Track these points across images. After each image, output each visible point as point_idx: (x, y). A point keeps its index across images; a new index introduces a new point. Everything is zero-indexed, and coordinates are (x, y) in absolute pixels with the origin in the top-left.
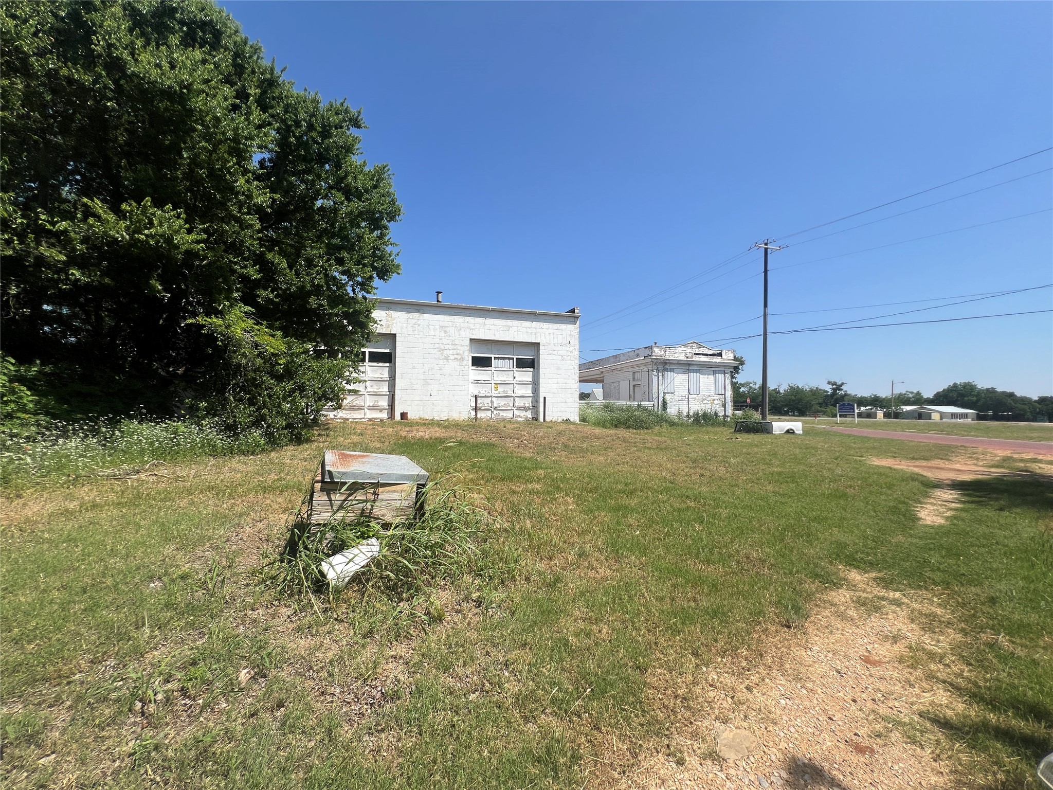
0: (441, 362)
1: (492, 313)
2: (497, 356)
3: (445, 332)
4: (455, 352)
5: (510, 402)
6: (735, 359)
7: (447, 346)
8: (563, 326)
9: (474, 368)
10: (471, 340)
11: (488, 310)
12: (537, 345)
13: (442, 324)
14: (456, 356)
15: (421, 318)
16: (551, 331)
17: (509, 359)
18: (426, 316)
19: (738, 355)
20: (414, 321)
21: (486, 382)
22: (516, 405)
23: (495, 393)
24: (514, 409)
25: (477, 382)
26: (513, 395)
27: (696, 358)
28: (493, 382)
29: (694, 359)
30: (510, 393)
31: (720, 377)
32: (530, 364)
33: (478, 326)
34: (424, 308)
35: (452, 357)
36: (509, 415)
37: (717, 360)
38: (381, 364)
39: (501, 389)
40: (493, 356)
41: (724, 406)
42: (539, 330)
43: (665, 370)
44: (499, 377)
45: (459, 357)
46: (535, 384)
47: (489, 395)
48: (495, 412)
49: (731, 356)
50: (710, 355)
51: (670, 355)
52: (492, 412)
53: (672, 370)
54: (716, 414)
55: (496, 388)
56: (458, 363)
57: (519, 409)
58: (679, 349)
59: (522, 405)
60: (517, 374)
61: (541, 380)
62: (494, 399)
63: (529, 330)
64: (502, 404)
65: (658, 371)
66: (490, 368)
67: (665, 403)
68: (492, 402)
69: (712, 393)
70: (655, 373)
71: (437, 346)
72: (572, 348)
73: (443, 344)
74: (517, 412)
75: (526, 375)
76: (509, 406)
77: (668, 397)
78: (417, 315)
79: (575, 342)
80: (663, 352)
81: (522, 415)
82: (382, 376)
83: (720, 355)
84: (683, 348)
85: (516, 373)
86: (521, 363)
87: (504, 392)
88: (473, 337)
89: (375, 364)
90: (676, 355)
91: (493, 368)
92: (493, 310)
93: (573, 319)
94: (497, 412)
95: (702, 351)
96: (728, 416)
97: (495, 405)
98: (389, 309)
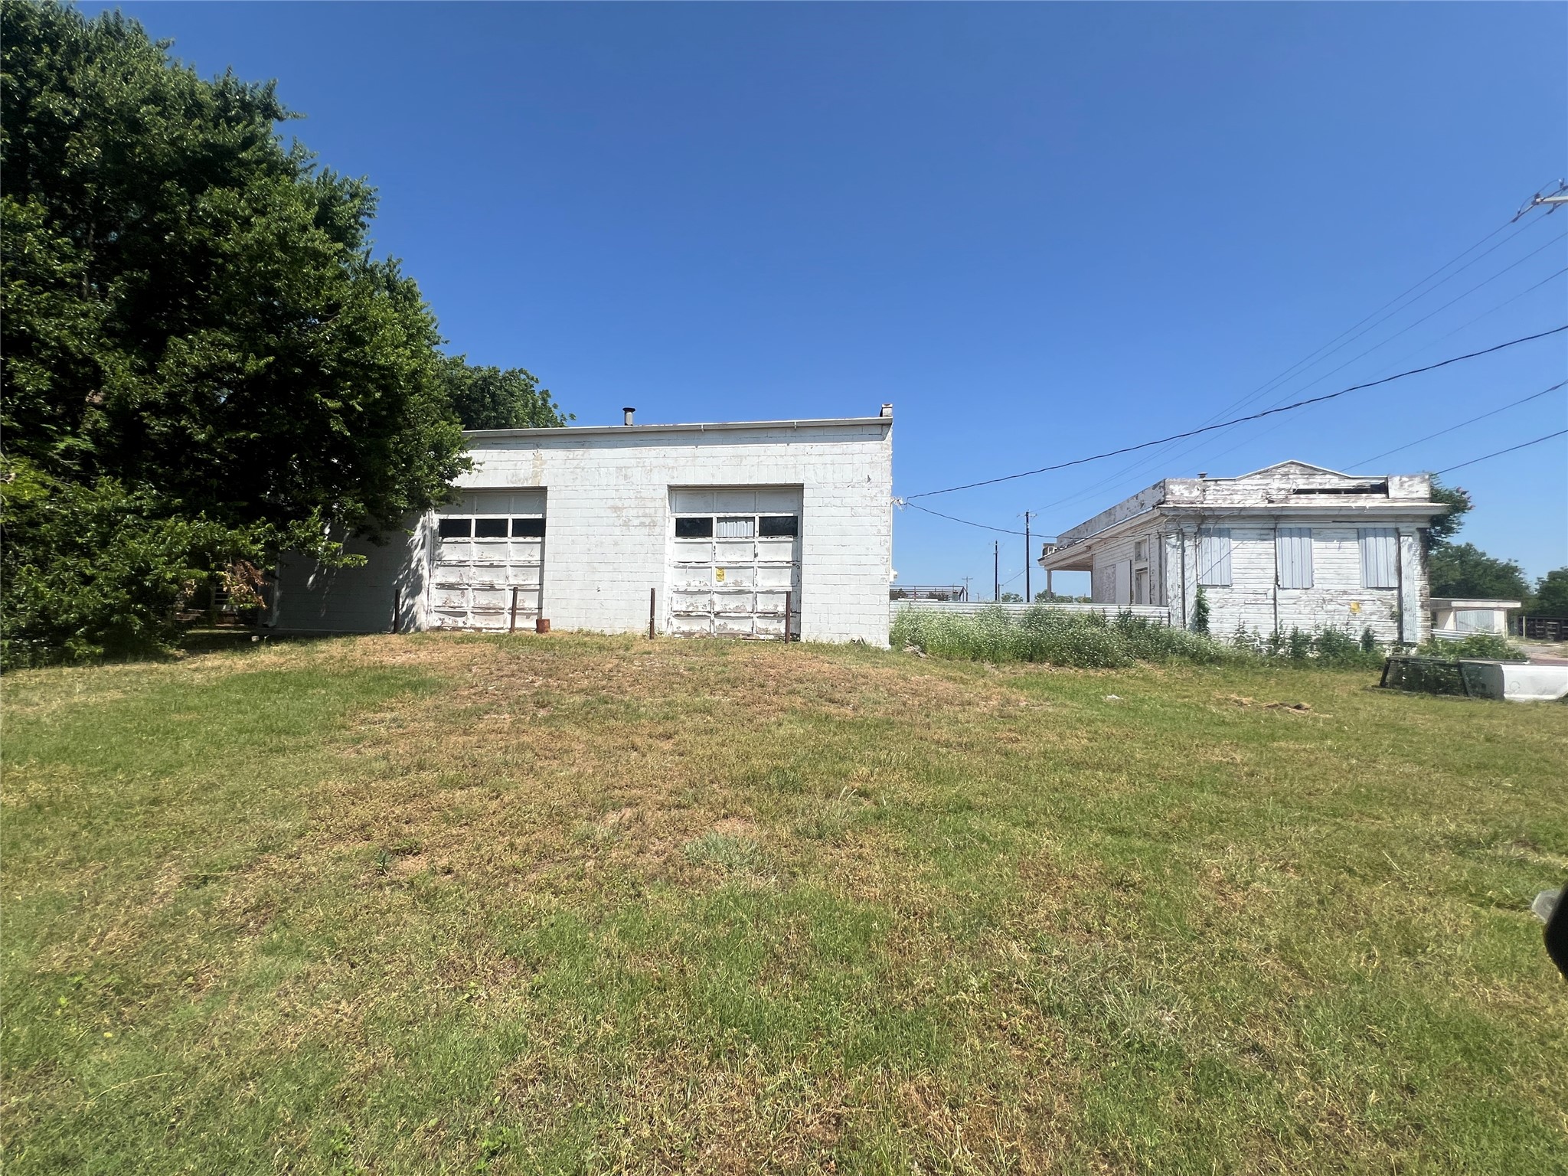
0: (617, 531)
1: (709, 435)
2: (722, 515)
3: (626, 477)
4: (641, 512)
5: (746, 602)
6: (1435, 496)
7: (627, 503)
8: (856, 446)
9: (680, 539)
10: (672, 489)
11: (697, 431)
12: (798, 489)
13: (621, 463)
14: (643, 519)
15: (586, 456)
16: (828, 459)
17: (747, 519)
18: (594, 452)
19: (1447, 484)
20: (575, 462)
21: (701, 565)
22: (760, 607)
23: (716, 585)
24: (755, 616)
25: (684, 565)
26: (752, 589)
27: (1303, 501)
28: (713, 565)
29: (1292, 503)
30: (747, 585)
31: (1382, 547)
32: (787, 528)
33: (682, 462)
34: (591, 438)
35: (636, 522)
36: (745, 627)
37: (1376, 501)
38: (529, 539)
39: (730, 578)
40: (714, 516)
41: (1398, 617)
42: (805, 460)
43: (1200, 533)
44: (727, 555)
45: (647, 521)
46: (796, 565)
47: (705, 589)
48: (717, 622)
49: (1423, 490)
50: (1348, 491)
51: (1217, 497)
52: (712, 622)
53: (1221, 533)
54: (1368, 640)
55: (720, 576)
56: (646, 531)
57: (764, 615)
58: (1245, 484)
59: (771, 608)
60: (760, 548)
61: (805, 559)
62: (716, 597)
63: (780, 461)
64: (732, 606)
65: (1182, 535)
66: (708, 539)
67: (1201, 608)
68: (712, 603)
69: (1356, 583)
70: (1173, 541)
71: (610, 503)
72: (874, 491)
73: (620, 499)
74: (761, 624)
75: (780, 550)
76: (744, 611)
77: (1210, 595)
78: (579, 452)
79: (884, 477)
80: (1196, 493)
81: (771, 628)
82: (530, 559)
83: (1383, 489)
84: (1257, 480)
85: (759, 545)
86: (770, 528)
87: (736, 583)
88: (673, 483)
89: (521, 539)
90: (1236, 498)
91: (714, 539)
92: (707, 430)
93: (878, 430)
94: (722, 622)
95: (1317, 482)
96: (1411, 645)
97: (717, 609)
98: (538, 446)
